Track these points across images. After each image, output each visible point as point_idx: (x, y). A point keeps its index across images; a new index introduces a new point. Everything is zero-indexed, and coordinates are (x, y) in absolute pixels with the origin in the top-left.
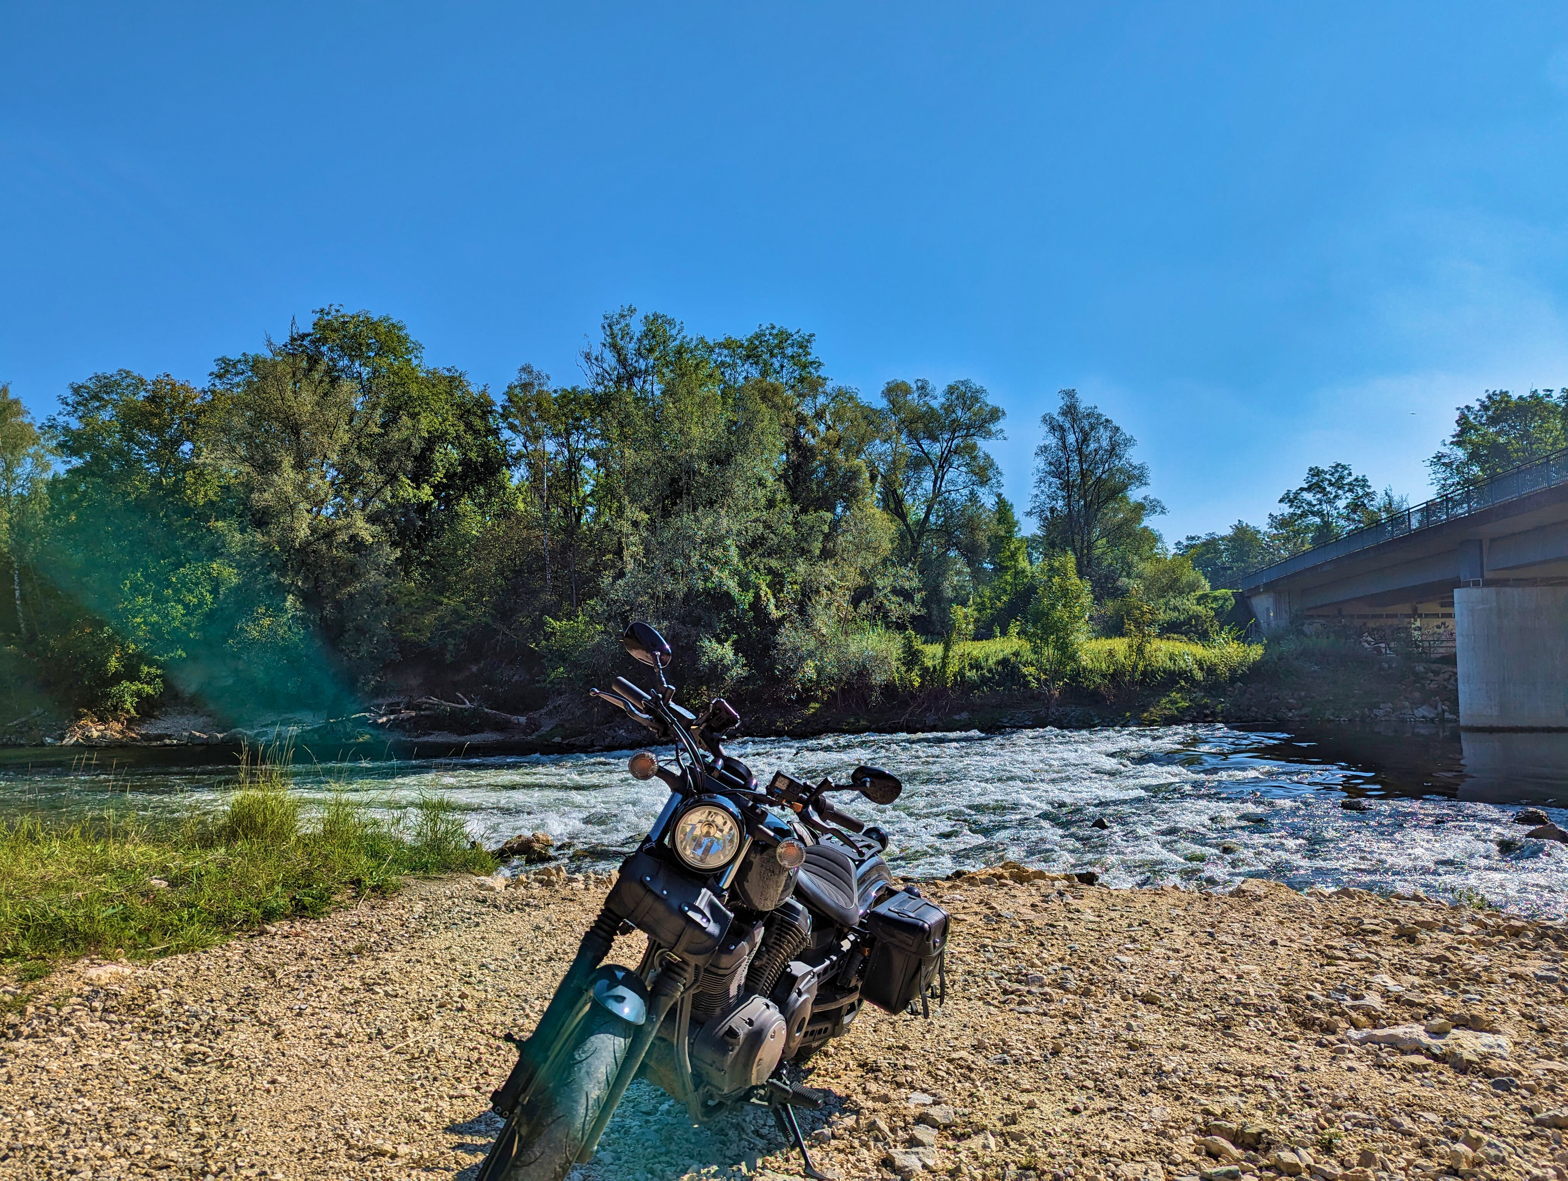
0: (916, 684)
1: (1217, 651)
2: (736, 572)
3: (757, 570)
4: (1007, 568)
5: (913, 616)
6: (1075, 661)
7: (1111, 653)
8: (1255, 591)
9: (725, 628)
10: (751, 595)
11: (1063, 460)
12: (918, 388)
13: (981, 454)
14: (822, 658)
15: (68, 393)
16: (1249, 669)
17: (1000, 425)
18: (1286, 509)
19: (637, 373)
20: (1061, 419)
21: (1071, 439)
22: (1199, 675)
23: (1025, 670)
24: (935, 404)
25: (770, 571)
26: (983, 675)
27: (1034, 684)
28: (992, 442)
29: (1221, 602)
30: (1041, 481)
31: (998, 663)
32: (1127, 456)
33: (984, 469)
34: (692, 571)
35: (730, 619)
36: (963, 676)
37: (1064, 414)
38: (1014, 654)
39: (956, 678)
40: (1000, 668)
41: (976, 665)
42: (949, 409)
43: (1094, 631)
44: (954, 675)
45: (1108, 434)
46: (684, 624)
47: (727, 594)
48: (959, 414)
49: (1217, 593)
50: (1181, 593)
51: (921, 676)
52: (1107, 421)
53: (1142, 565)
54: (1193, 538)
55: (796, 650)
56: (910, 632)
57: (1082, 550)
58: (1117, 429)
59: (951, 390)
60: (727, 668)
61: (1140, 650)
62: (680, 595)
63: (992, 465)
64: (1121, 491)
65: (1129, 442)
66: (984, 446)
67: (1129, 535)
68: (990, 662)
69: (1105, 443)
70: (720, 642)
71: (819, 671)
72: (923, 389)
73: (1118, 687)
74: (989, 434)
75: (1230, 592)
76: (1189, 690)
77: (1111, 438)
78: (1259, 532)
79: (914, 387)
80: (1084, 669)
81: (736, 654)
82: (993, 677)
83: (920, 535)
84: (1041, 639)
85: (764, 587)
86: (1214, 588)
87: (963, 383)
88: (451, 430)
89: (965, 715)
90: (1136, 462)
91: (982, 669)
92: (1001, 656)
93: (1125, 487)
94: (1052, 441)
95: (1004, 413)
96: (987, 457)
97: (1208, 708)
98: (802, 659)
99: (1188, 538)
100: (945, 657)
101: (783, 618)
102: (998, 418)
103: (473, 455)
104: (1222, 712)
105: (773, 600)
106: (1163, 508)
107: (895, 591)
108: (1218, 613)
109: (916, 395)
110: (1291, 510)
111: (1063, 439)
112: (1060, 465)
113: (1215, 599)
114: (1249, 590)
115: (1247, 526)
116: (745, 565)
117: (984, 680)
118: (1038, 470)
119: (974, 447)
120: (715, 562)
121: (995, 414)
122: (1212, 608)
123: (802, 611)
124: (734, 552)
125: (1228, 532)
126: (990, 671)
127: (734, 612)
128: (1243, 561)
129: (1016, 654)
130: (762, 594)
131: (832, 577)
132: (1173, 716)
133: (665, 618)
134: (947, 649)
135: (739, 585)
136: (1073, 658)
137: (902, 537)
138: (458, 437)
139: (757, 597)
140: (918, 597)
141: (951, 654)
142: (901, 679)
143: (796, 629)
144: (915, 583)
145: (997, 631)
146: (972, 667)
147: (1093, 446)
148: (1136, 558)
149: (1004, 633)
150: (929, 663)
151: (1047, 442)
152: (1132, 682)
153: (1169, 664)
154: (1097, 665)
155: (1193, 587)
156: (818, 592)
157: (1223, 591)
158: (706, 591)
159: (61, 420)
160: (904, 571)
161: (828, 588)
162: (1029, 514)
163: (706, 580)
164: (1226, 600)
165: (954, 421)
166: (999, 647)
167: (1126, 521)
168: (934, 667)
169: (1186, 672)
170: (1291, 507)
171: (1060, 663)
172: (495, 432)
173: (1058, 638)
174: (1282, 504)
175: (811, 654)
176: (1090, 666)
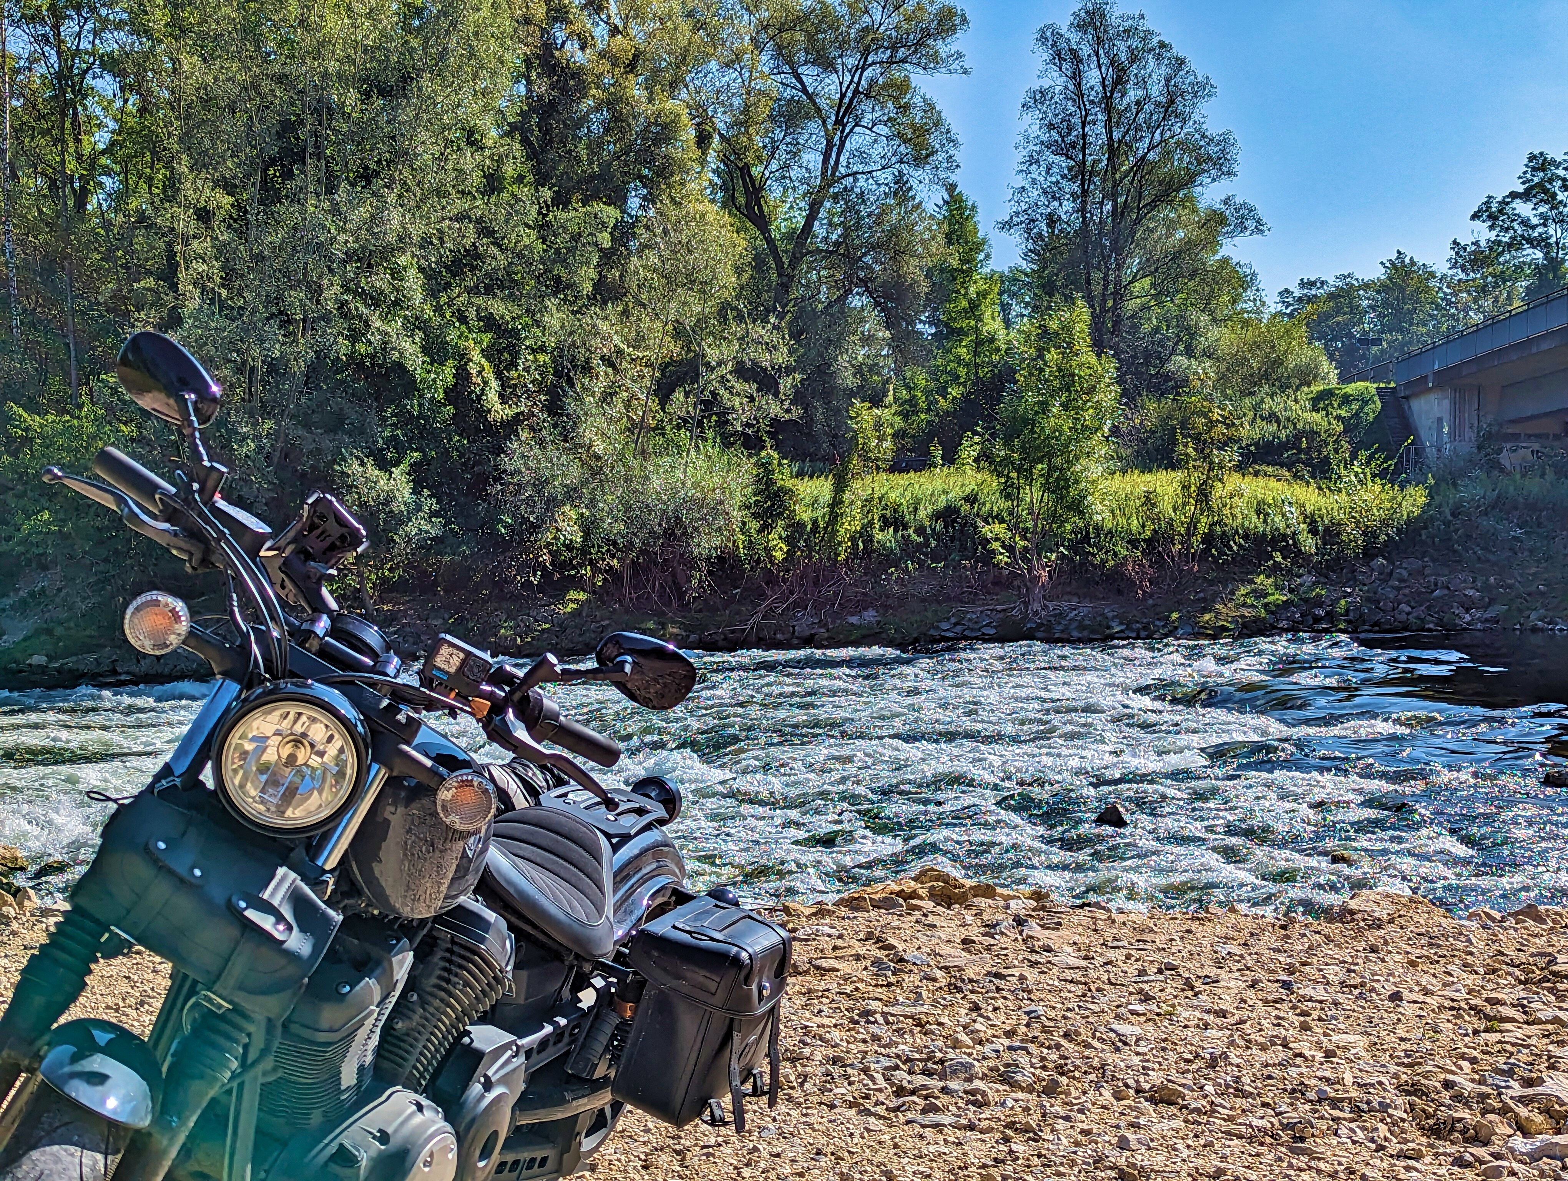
0: (779, 555)
1: (1343, 498)
2: (416, 324)
3: (463, 320)
4: (961, 332)
5: (775, 422)
6: (1081, 513)
7: (1149, 500)
8: (1418, 387)
9: (394, 438)
10: (448, 371)
11: (1076, 120)
13: (918, 100)
14: (592, 504)
16: (1399, 531)
17: (957, 42)
18: (1483, 233)
20: (1074, 37)
21: (1092, 77)
22: (1309, 544)
23: (987, 530)
25: (490, 323)
26: (906, 539)
27: (1003, 558)
28: (941, 77)
29: (1355, 406)
30: (1032, 161)
31: (937, 516)
32: (1196, 117)
33: (921, 131)
34: (326, 318)
35: (406, 419)
36: (869, 540)
37: (1081, 27)
38: (966, 499)
39: (855, 545)
40: (940, 526)
41: (894, 520)
43: (1120, 458)
44: (853, 539)
45: (1164, 71)
46: (307, 426)
47: (399, 367)
48: (877, 17)
49: (1351, 388)
50: (1284, 388)
51: (788, 540)
52: (1162, 45)
53: (1214, 333)
54: (1312, 284)
55: (540, 484)
56: (770, 453)
57: (1104, 301)
58: (1181, 62)
60: (400, 520)
61: (1203, 495)
62: (298, 368)
63: (937, 124)
64: (1183, 185)
65: (1202, 89)
66: (925, 84)
67: (1193, 274)
68: (922, 513)
69: (1156, 90)
70: (384, 465)
71: (588, 527)
73: (1159, 563)
74: (934, 61)
75: (1372, 387)
76: (1289, 571)
77: (1168, 80)
78: (1432, 275)
80: (1098, 529)
81: (415, 492)
82: (927, 544)
83: (796, 260)
84: (1019, 470)
85: (476, 356)
86: (1344, 379)
89: (870, 616)
90: (1213, 129)
91: (906, 527)
92: (942, 502)
93: (1190, 179)
94: (1056, 81)
95: (964, 20)
96: (930, 107)
97: (1320, 605)
98: (553, 503)
99: (1303, 284)
100: (836, 503)
101: (517, 419)
102: (953, 30)
104: (1347, 611)
105: (494, 384)
106: (1259, 221)
107: (742, 371)
108: (1350, 426)
110: (1493, 235)
111: (1076, 77)
112: (1070, 129)
113: (1346, 400)
114: (1409, 384)
115: (1412, 262)
116: (438, 309)
117: (908, 549)
118: (1027, 138)
119: (904, 87)
120: (375, 300)
121: (948, 21)
122: (1338, 418)
123: (554, 408)
124: (414, 282)
125: (1375, 273)
126: (920, 531)
127: (413, 406)
128: (1401, 330)
129: (972, 499)
130: (473, 369)
131: (617, 339)
132: (1257, 620)
133: (266, 411)
134: (840, 486)
135: (425, 350)
136: (1078, 507)
137: (759, 263)
139: (462, 374)
140: (786, 384)
141: (847, 496)
142: (750, 545)
143: (541, 443)
144: (782, 357)
145: (938, 453)
146: (886, 523)
147: (1133, 94)
148: (1205, 318)
149: (950, 458)
150: (805, 516)
151: (1046, 83)
152: (1186, 555)
153: (1255, 522)
154: (1123, 521)
155: (1307, 375)
156: (587, 368)
157: (1361, 385)
158: (356, 362)
160: (760, 331)
161: (607, 361)
162: (1007, 225)
163: (354, 337)
164: (1365, 402)
165: (866, 30)
166: (939, 484)
167: (1189, 245)
168: (815, 522)
169: (1285, 537)
170: (1492, 228)
171: (1054, 517)
173: (1051, 469)
174: (1477, 222)
175: (571, 495)
176: (1108, 525)
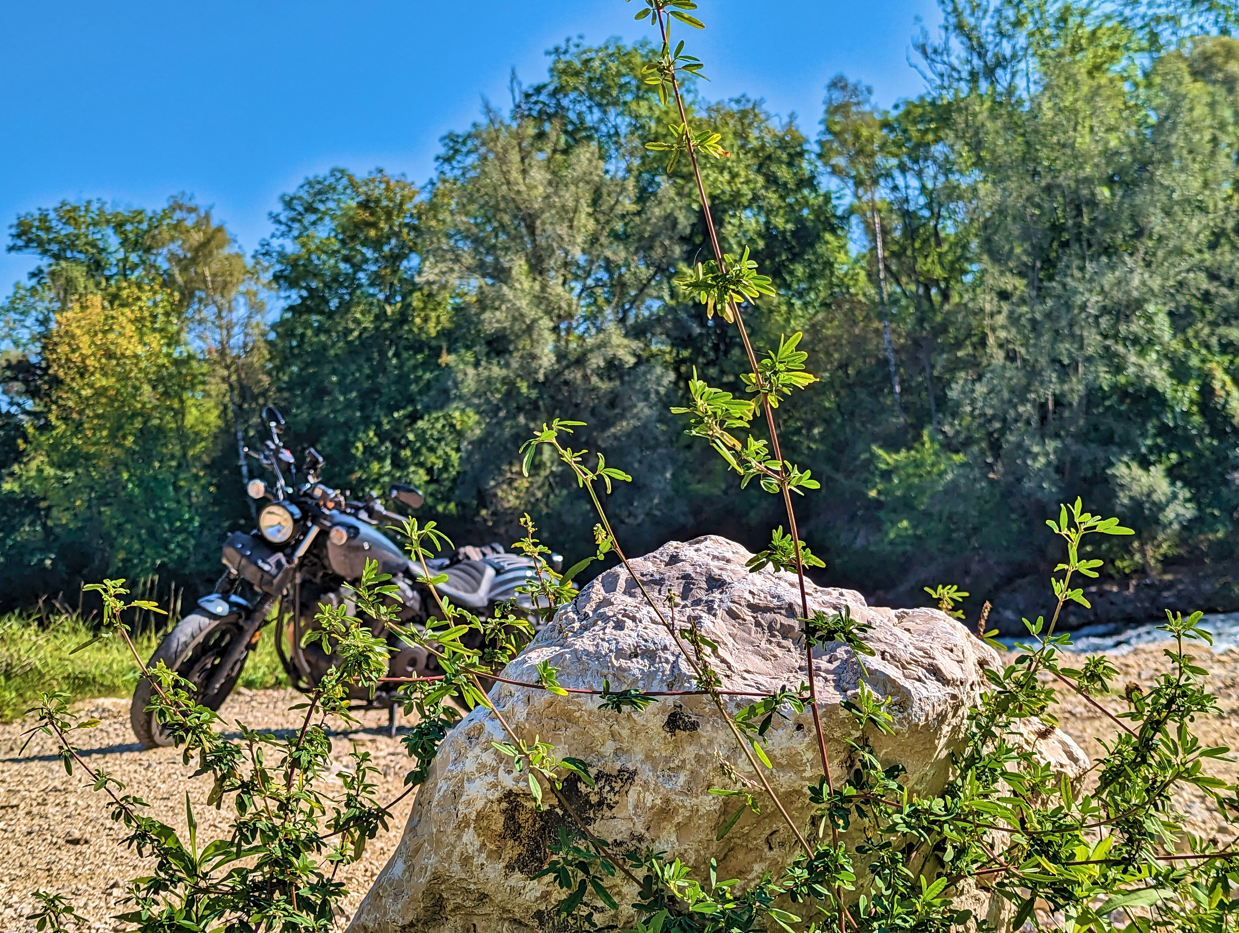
2: (1167, 356)
3: (1208, 347)
9: (1156, 445)
10: (1192, 389)
15: (278, 208)
19: (1001, 62)
25: (1229, 347)
35: (1163, 430)
46: (1084, 444)
47: (1152, 391)
70: (1147, 466)
81: (1173, 484)
85: (1219, 374)
88: (745, 189)
103: (779, 222)
116: (1187, 343)
120: (1131, 341)
127: (1167, 418)
130: (1217, 385)
138: (755, 198)
139: (1206, 391)
159: (276, 243)
163: (1116, 372)
172: (810, 182)
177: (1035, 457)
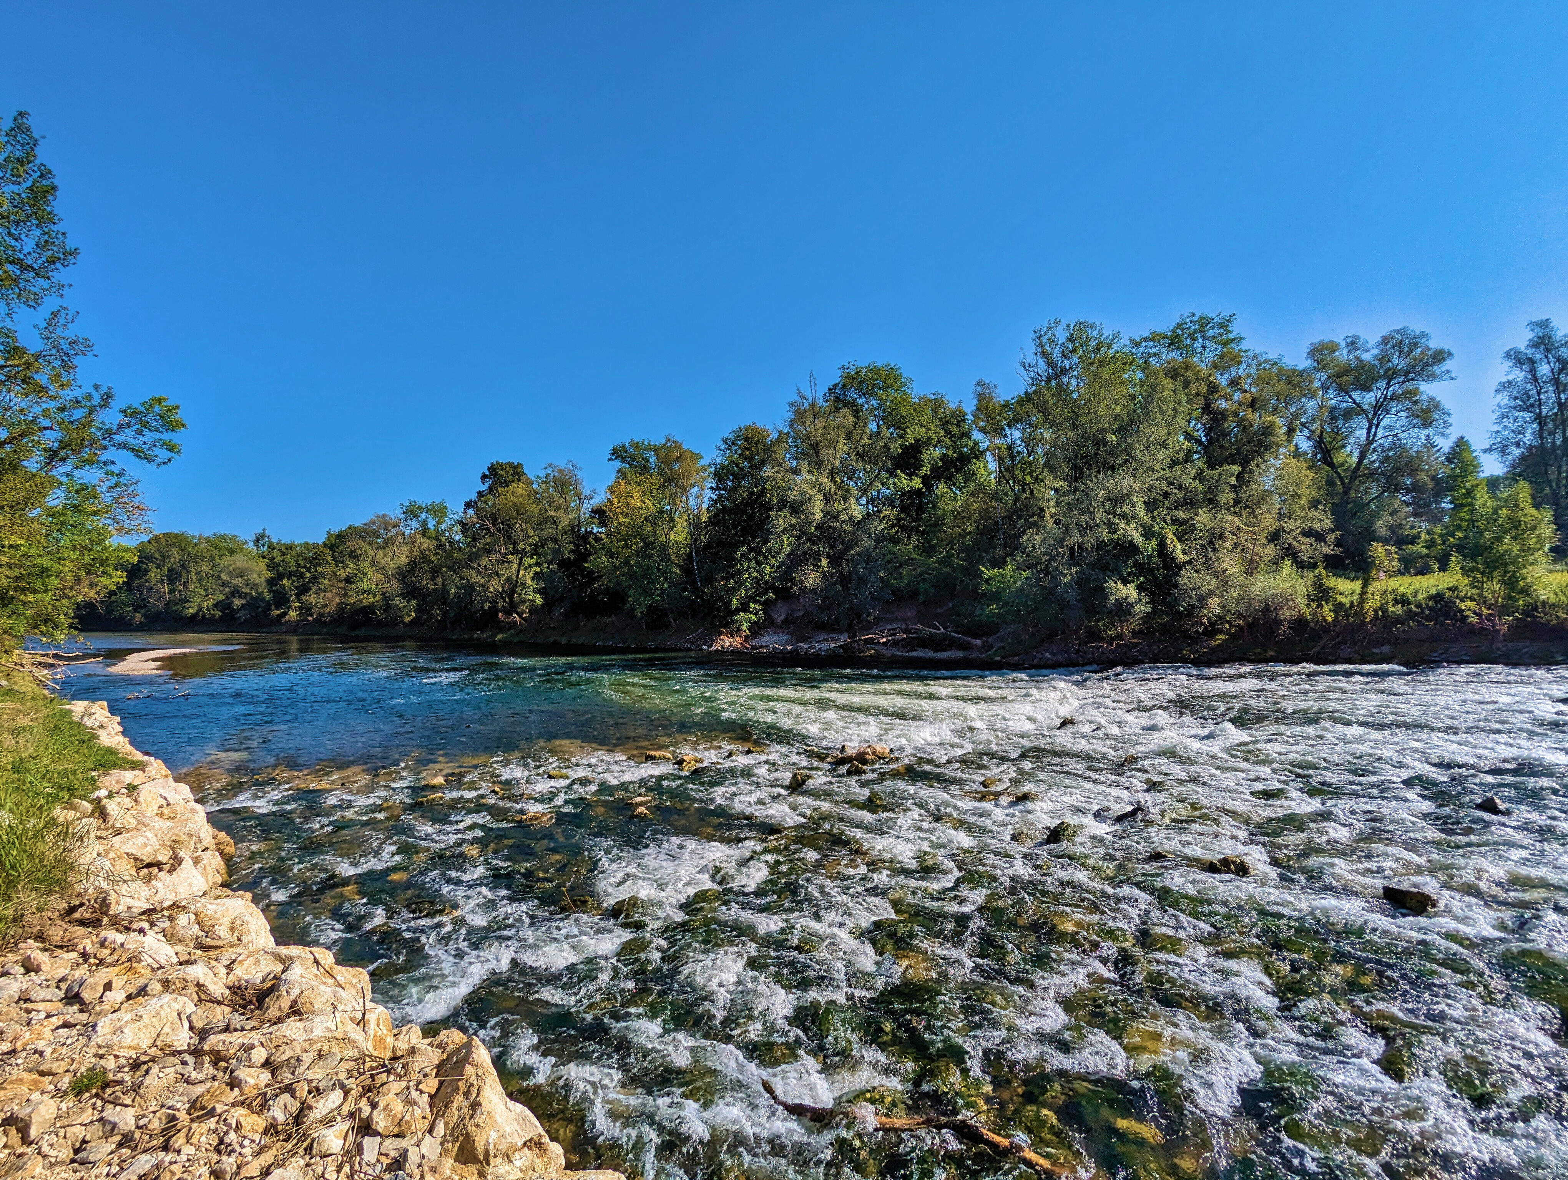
0: (1329, 619)
2: (1141, 525)
3: (1165, 521)
4: (1462, 505)
5: (1325, 556)
6: (1530, 595)
9: (1131, 572)
10: (1156, 543)
11: (1534, 392)
12: (1348, 345)
13: (1424, 398)
17: (1447, 365)
19: (1064, 371)
20: (1530, 352)
21: (1544, 370)
23: (1462, 605)
24: (1367, 357)
25: (1177, 521)
26: (1410, 610)
27: (1473, 619)
28: (1437, 384)
30: (1503, 416)
31: (1430, 598)
33: (1427, 411)
35: (1136, 564)
36: (1385, 610)
37: (1534, 345)
38: (1449, 589)
39: (1377, 613)
40: (1430, 603)
41: (1402, 600)
42: (1383, 359)
44: (1375, 611)
46: (1093, 570)
47: (1131, 543)
48: (1396, 362)
51: (1335, 612)
55: (1197, 589)
56: (1321, 570)
59: (1385, 340)
60: (1131, 606)
63: (1437, 406)
66: (1427, 389)
68: (1420, 597)
70: (1125, 582)
71: (1225, 606)
72: (1353, 344)
74: (1433, 377)
79: (1343, 344)
80: (1543, 603)
81: (1139, 594)
82: (1422, 612)
84: (1484, 574)
85: (1170, 535)
87: (1398, 332)
88: (934, 437)
89: (1386, 648)
91: (1409, 604)
92: (1433, 591)
94: (1519, 375)
95: (1450, 354)
96: (1431, 399)
98: (1205, 597)
100: (1363, 593)
101: (1190, 562)
102: (1444, 360)
103: (950, 453)
105: (1179, 547)
107: (1307, 533)
109: (1345, 352)
111: (1533, 372)
112: (1529, 398)
116: (1152, 517)
117: (1410, 615)
118: (1499, 405)
119: (1415, 392)
120: (1122, 516)
121: (1439, 356)
123: (1206, 555)
124: (1140, 508)
126: (1419, 606)
127: (1139, 558)
129: (1453, 589)
130: (1169, 541)
131: (1238, 524)
134: (1365, 585)
135: (1144, 535)
136: (1526, 592)
137: (1330, 484)
138: (939, 441)
139: (1162, 544)
140: (1331, 537)
141: (1370, 589)
142: (1312, 614)
143: (1197, 571)
144: (1327, 524)
145: (1436, 567)
146: (1396, 602)
149: (1443, 569)
150: (1345, 600)
151: (1511, 377)
161: (1233, 533)
162: (1489, 450)
163: (1113, 532)
165: (1389, 369)
166: (1434, 582)
168: (1352, 603)
171: (1510, 597)
173: (1506, 572)
175: (1212, 593)
176: (1551, 601)
177: (1065, 576)
